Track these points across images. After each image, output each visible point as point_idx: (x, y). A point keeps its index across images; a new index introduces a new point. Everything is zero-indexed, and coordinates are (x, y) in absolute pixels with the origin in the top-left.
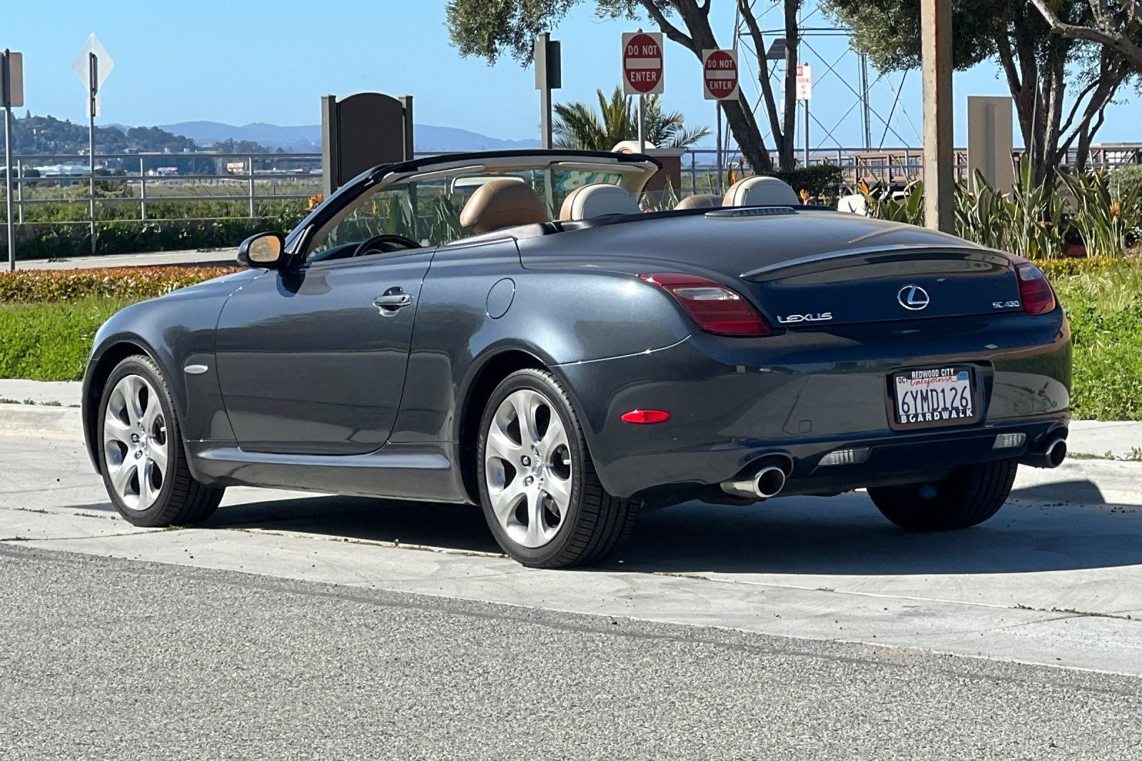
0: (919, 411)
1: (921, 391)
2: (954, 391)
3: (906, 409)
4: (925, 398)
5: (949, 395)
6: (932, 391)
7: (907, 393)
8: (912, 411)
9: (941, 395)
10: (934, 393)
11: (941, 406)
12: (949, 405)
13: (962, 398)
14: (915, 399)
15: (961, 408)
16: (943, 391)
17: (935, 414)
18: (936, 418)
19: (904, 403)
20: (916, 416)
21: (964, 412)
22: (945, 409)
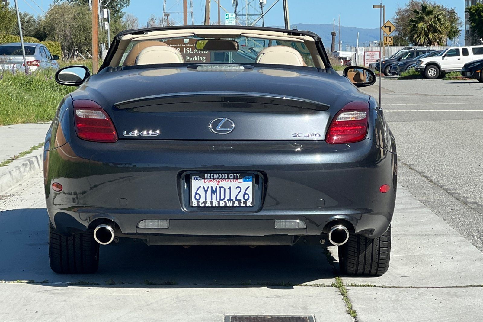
0: (209, 199)
1: (212, 187)
2: (239, 189)
3: (198, 197)
4: (214, 191)
5: (234, 192)
6: (220, 187)
7: (200, 187)
8: (203, 199)
9: (227, 191)
10: (222, 189)
11: (227, 197)
12: (233, 198)
13: (245, 194)
14: (206, 192)
15: (243, 200)
16: (230, 188)
17: (221, 202)
18: (221, 205)
19: (196, 193)
20: (205, 202)
21: (245, 203)
22: (230, 200)
